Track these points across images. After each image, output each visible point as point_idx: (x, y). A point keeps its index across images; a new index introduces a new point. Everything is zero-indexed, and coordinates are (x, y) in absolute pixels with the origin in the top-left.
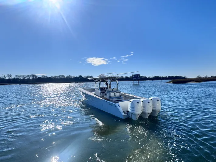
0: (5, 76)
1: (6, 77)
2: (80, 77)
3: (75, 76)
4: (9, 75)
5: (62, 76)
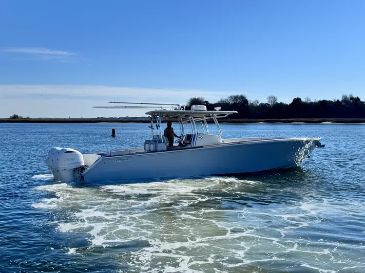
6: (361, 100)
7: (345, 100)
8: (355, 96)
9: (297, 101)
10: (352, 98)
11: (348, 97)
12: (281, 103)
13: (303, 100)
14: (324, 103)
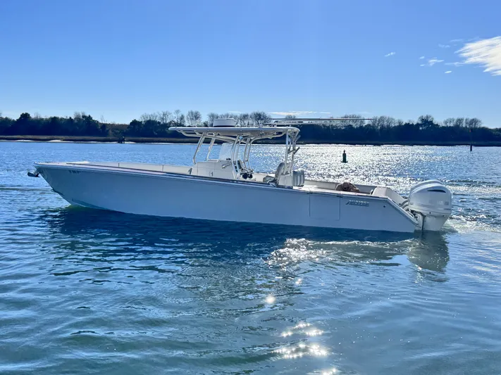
0: (182, 118)
1: (185, 119)
2: (426, 122)
3: (405, 121)
4: (192, 113)
5: (356, 119)
6: (93, 119)
7: (78, 118)
8: (87, 115)
9: (25, 117)
10: (84, 117)
11: (81, 115)
12: (6, 118)
13: (33, 116)
14: (54, 119)
